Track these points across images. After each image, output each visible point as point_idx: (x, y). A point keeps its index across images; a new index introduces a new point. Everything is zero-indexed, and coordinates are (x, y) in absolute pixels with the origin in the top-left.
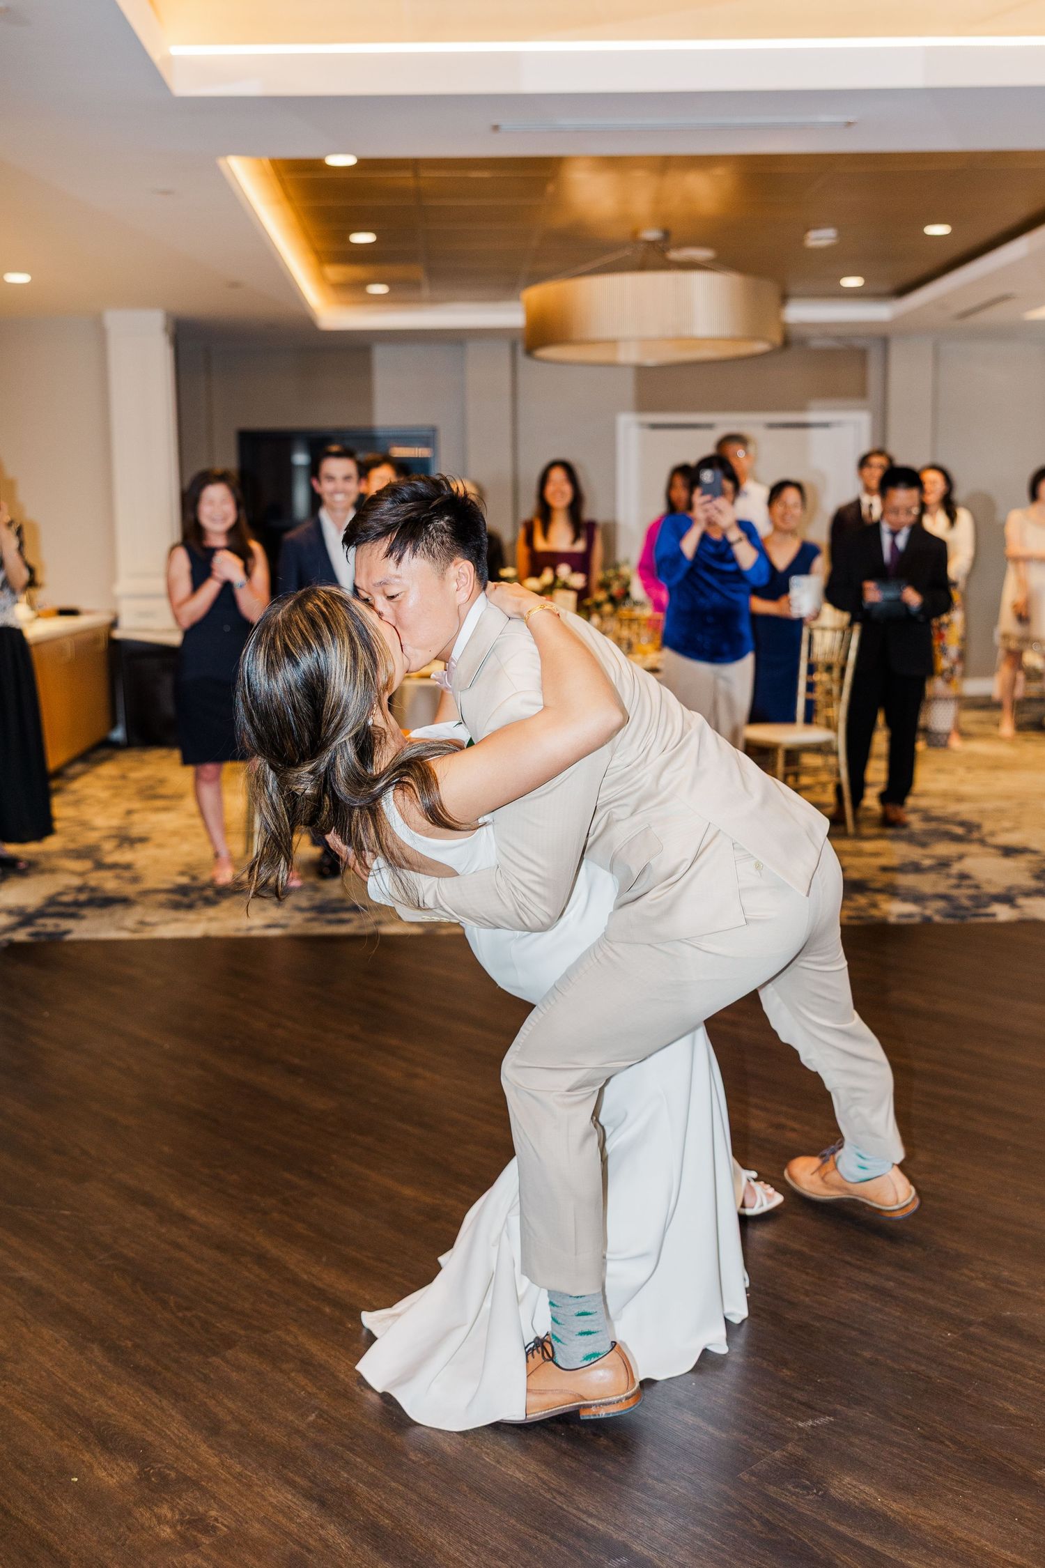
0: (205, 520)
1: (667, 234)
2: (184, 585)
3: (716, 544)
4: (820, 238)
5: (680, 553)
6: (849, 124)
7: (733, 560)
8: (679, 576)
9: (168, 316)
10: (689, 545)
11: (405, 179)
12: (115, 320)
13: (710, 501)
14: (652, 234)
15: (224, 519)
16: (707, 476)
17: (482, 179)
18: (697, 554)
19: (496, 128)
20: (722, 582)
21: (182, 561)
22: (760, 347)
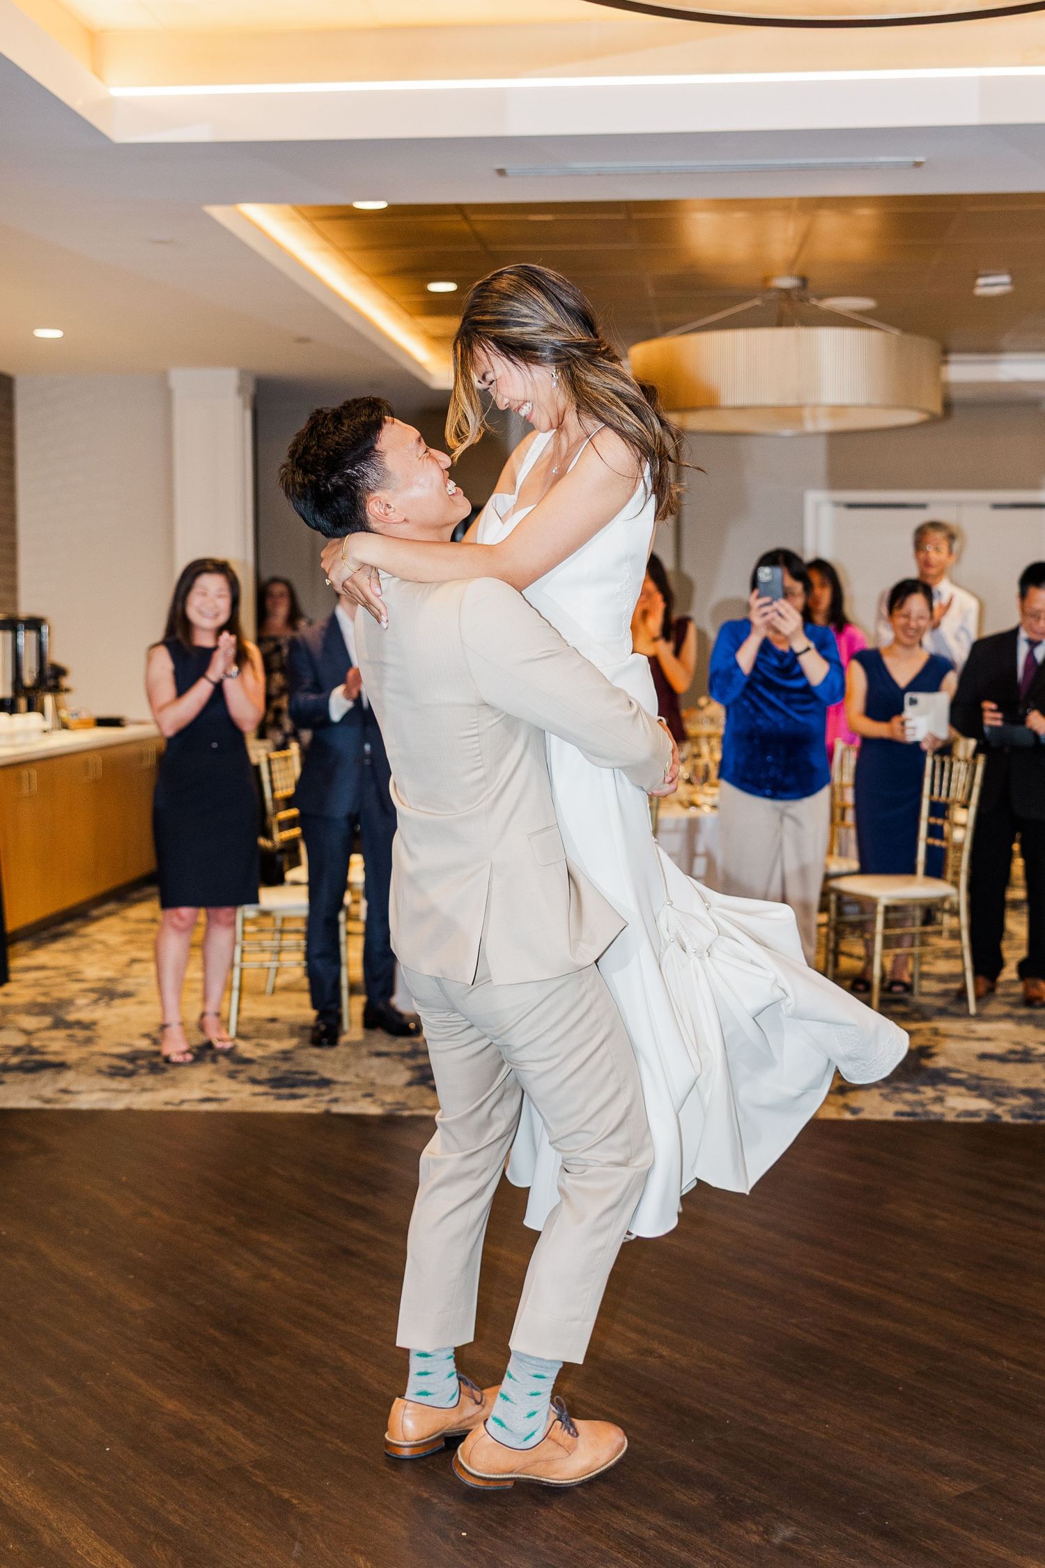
0: (193, 613)
1: (804, 280)
2: (167, 688)
3: (781, 656)
4: (993, 285)
5: (737, 666)
6: (918, 165)
7: (801, 674)
8: (735, 692)
9: (243, 373)
10: (746, 657)
11: (455, 224)
12: (180, 378)
13: (769, 604)
14: (787, 282)
15: (217, 615)
16: (766, 575)
17: (545, 222)
18: (755, 668)
19: (501, 172)
20: (788, 702)
21: (164, 663)
22: (911, 417)
